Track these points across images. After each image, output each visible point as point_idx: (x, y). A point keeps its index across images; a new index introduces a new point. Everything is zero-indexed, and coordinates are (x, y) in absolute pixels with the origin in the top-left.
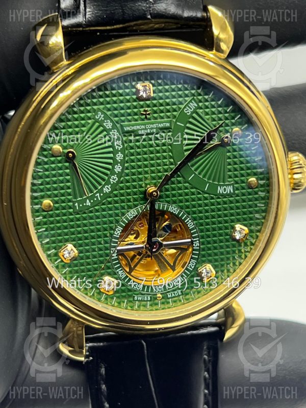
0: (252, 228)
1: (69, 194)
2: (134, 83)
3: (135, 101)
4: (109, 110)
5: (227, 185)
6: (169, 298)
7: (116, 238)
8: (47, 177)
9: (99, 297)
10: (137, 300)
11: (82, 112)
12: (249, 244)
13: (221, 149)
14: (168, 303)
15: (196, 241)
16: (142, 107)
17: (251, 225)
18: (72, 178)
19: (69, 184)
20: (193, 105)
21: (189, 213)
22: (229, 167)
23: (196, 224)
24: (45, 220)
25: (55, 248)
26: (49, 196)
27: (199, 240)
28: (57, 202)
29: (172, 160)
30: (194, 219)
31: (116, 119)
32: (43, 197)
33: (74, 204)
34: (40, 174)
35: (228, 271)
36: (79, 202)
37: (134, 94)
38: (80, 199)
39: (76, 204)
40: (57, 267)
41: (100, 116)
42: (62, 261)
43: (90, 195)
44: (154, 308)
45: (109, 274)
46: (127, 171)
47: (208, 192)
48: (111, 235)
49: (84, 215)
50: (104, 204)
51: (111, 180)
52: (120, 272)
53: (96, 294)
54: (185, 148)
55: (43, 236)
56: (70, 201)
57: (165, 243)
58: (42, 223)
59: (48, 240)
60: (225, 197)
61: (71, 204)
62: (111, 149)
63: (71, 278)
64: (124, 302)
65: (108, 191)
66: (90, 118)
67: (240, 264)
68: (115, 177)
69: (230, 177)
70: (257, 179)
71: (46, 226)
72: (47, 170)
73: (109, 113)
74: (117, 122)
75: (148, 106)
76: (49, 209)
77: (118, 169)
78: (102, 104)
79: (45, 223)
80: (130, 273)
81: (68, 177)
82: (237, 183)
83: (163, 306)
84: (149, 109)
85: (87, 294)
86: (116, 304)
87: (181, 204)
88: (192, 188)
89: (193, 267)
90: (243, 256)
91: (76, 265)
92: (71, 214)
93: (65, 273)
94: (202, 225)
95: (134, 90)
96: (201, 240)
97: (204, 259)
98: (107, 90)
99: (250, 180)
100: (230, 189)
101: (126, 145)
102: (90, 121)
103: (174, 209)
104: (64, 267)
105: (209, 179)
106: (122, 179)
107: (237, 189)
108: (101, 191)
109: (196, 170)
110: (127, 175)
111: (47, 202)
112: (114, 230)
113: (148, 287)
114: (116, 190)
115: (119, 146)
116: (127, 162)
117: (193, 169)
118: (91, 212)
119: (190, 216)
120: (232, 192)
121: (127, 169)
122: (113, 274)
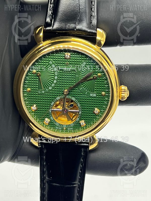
0: (101, 110)
1: (37, 88)
2: (64, 53)
3: (64, 59)
4: (54, 61)
5: (94, 94)
6: (68, 130)
7: (51, 106)
8: (30, 81)
9: (43, 125)
10: (57, 129)
11: (45, 60)
12: (100, 116)
13: (93, 80)
14: (67, 132)
15: (80, 111)
16: (66, 61)
17: (101, 109)
18: (39, 82)
19: (37, 84)
20: (85, 63)
21: (79, 101)
22: (95, 87)
23: (81, 105)
24: (27, 95)
25: (30, 105)
26: (30, 87)
27: (81, 111)
28: (32, 90)
29: (75, 82)
30: (80, 104)
31: (56, 64)
32: (28, 87)
33: (38, 91)
34: (28, 79)
35: (91, 124)
36: (40, 91)
37: (64, 56)
38: (40, 90)
39: (39, 92)
40: (30, 112)
41: (51, 63)
42: (32, 110)
43: (44, 89)
44: (62, 132)
45: (48, 118)
46: (58, 83)
47: (87, 95)
48: (50, 104)
49: (41, 96)
50: (49, 93)
51: (52, 85)
52: (52, 118)
53: (42, 124)
54: (80, 78)
55: (26, 101)
56: (37, 90)
57: (69, 110)
58: (26, 96)
59: (28, 102)
60: (93, 98)
61: (37, 91)
62: (53, 75)
63: (34, 117)
64: (52, 128)
65: (50, 89)
66: (47, 63)
67: (96, 122)
68: (54, 84)
69: (95, 91)
70: (105, 93)
71: (28, 97)
72: (30, 78)
73: (54, 62)
74: (57, 65)
75: (68, 61)
76: (30, 91)
77: (55, 82)
78: (52, 58)
79: (28, 96)
80: (56, 119)
81: (37, 82)
82: (98, 93)
83: (65, 132)
84: (68, 62)
85: (39, 123)
86: (49, 129)
87: (76, 98)
88: (81, 93)
89: (78, 121)
90: (97, 120)
91: (36, 113)
92: (37, 95)
93: (32, 115)
94: (83, 106)
95: (64, 55)
96: (82, 112)
97: (82, 118)
98: (54, 54)
99: (102, 93)
100: (95, 95)
101: (59, 74)
102: (47, 64)
103: (73, 99)
104: (32, 112)
105: (87, 90)
106: (56, 85)
107: (98, 96)
108: (48, 88)
109: (83, 86)
110: (58, 84)
111: (29, 89)
112: (51, 103)
113: (61, 125)
114: (54, 89)
115: (56, 74)
116: (59, 80)
117: (82, 86)
118: (44, 95)
119: (79, 102)
120: (95, 96)
121: (58, 82)
122: (49, 118)
